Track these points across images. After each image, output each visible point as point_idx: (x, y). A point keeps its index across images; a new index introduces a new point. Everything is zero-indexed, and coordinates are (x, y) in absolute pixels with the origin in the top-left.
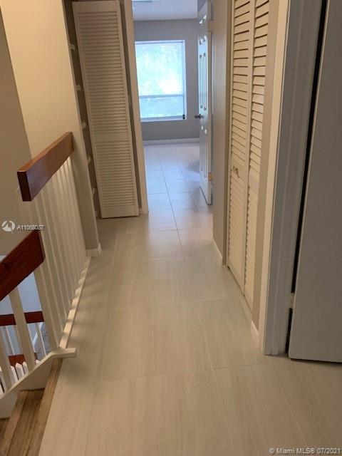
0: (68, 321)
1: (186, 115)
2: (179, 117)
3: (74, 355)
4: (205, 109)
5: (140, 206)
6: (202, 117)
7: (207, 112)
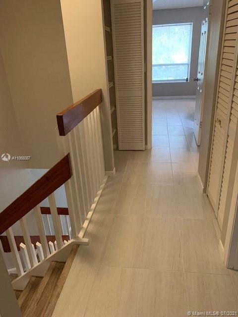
0: (86, 219)
1: (189, 78)
2: (184, 80)
3: (87, 244)
4: (202, 74)
5: (146, 143)
6: (200, 80)
7: (203, 76)
